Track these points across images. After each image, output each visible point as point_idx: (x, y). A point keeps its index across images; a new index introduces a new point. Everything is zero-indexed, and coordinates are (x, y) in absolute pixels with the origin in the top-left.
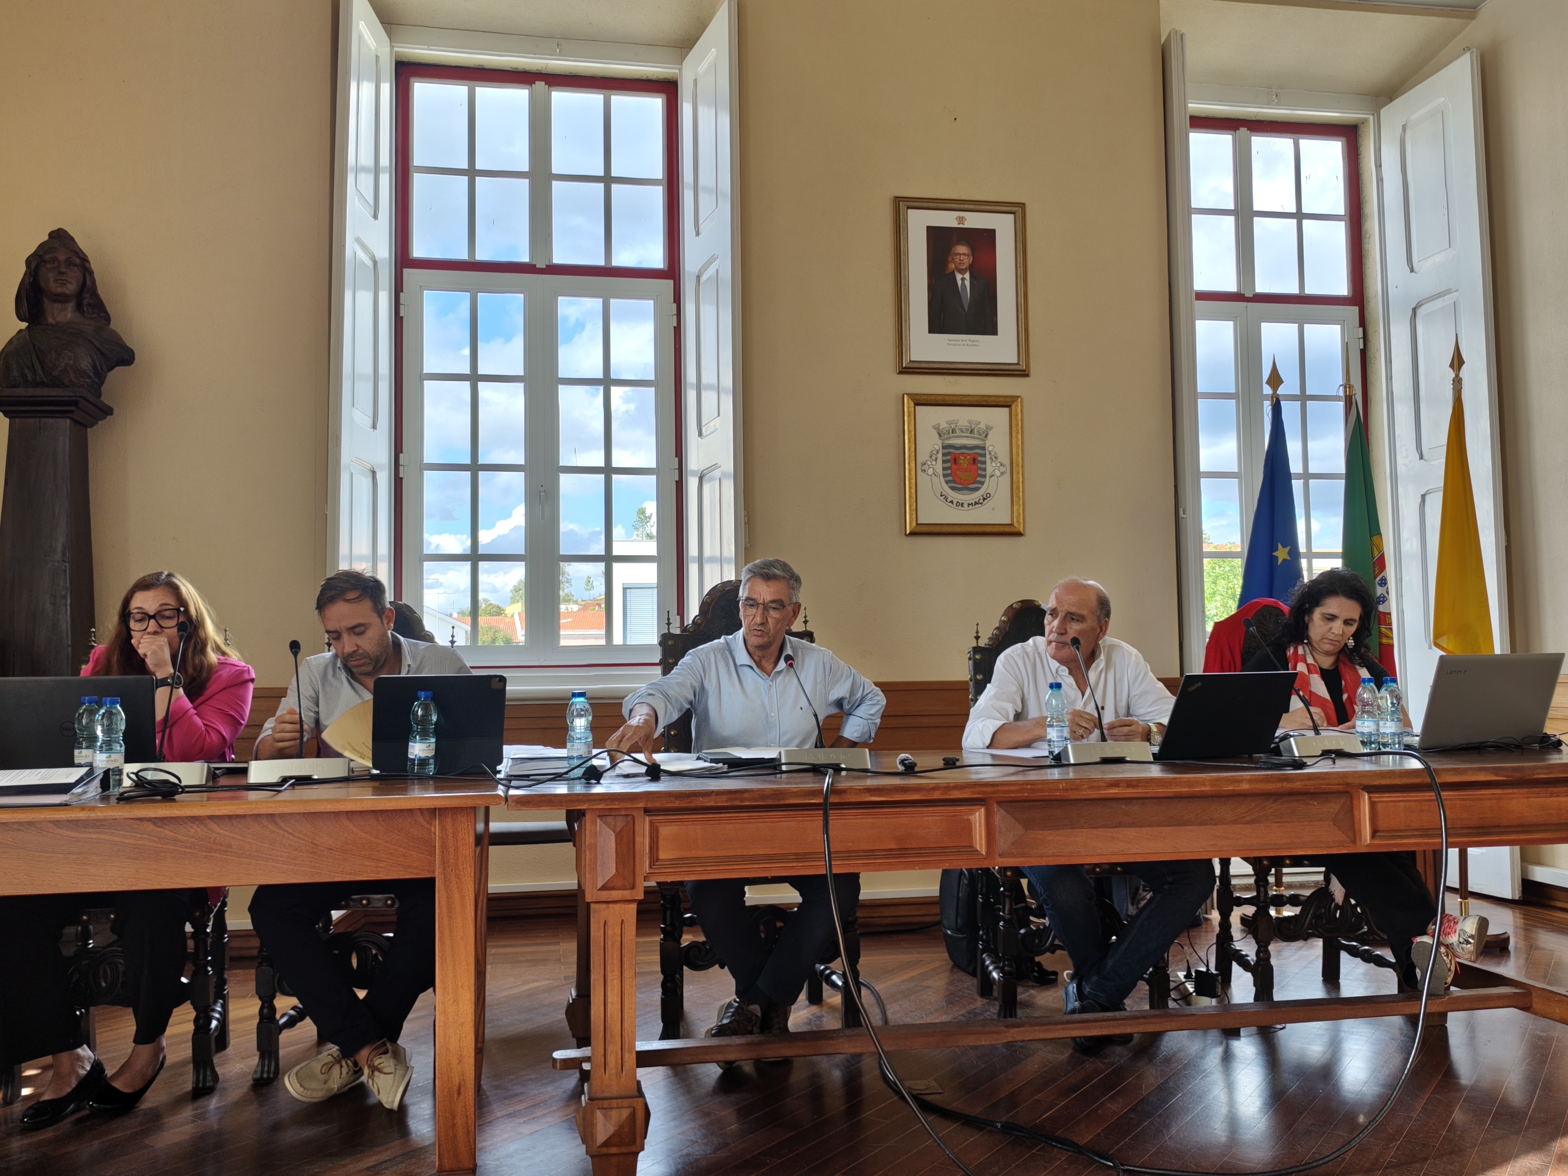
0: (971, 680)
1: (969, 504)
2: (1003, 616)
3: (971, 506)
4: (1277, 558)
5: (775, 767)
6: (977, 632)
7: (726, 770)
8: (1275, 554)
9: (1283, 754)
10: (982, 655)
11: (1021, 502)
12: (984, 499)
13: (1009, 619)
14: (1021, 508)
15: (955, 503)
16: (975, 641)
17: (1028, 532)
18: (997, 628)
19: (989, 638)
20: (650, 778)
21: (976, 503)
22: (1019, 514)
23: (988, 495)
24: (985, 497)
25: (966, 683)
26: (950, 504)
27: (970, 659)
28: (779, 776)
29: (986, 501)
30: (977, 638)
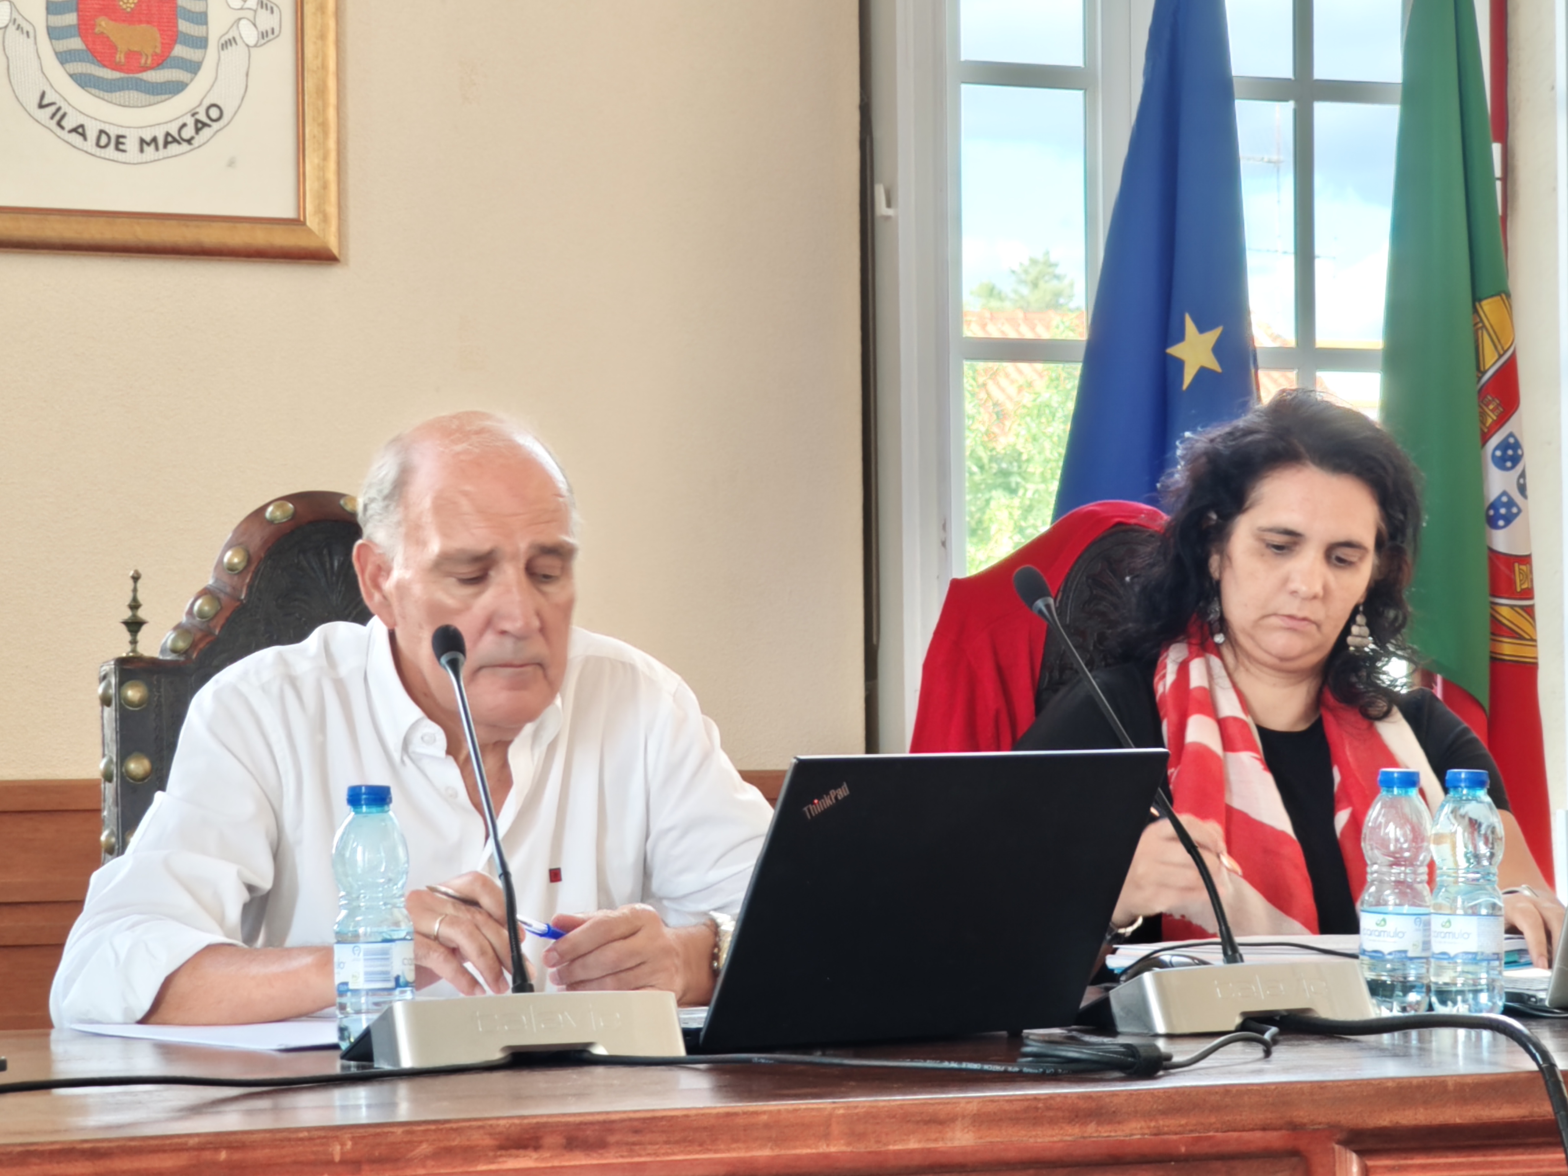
0: (108, 777)
1: (142, 141)
2: (229, 546)
3: (150, 150)
4: (1180, 364)
6: (135, 605)
8: (1175, 351)
9: (1121, 1028)
10: (150, 687)
11: (332, 144)
12: (200, 126)
13: (249, 560)
14: (332, 165)
15: (92, 134)
16: (127, 636)
17: (355, 252)
18: (206, 592)
19: (178, 628)
21: (169, 140)
22: (325, 186)
23: (214, 113)
24: (202, 117)
25: (90, 788)
26: (75, 138)
27: (106, 701)
29: (206, 133)
30: (134, 625)
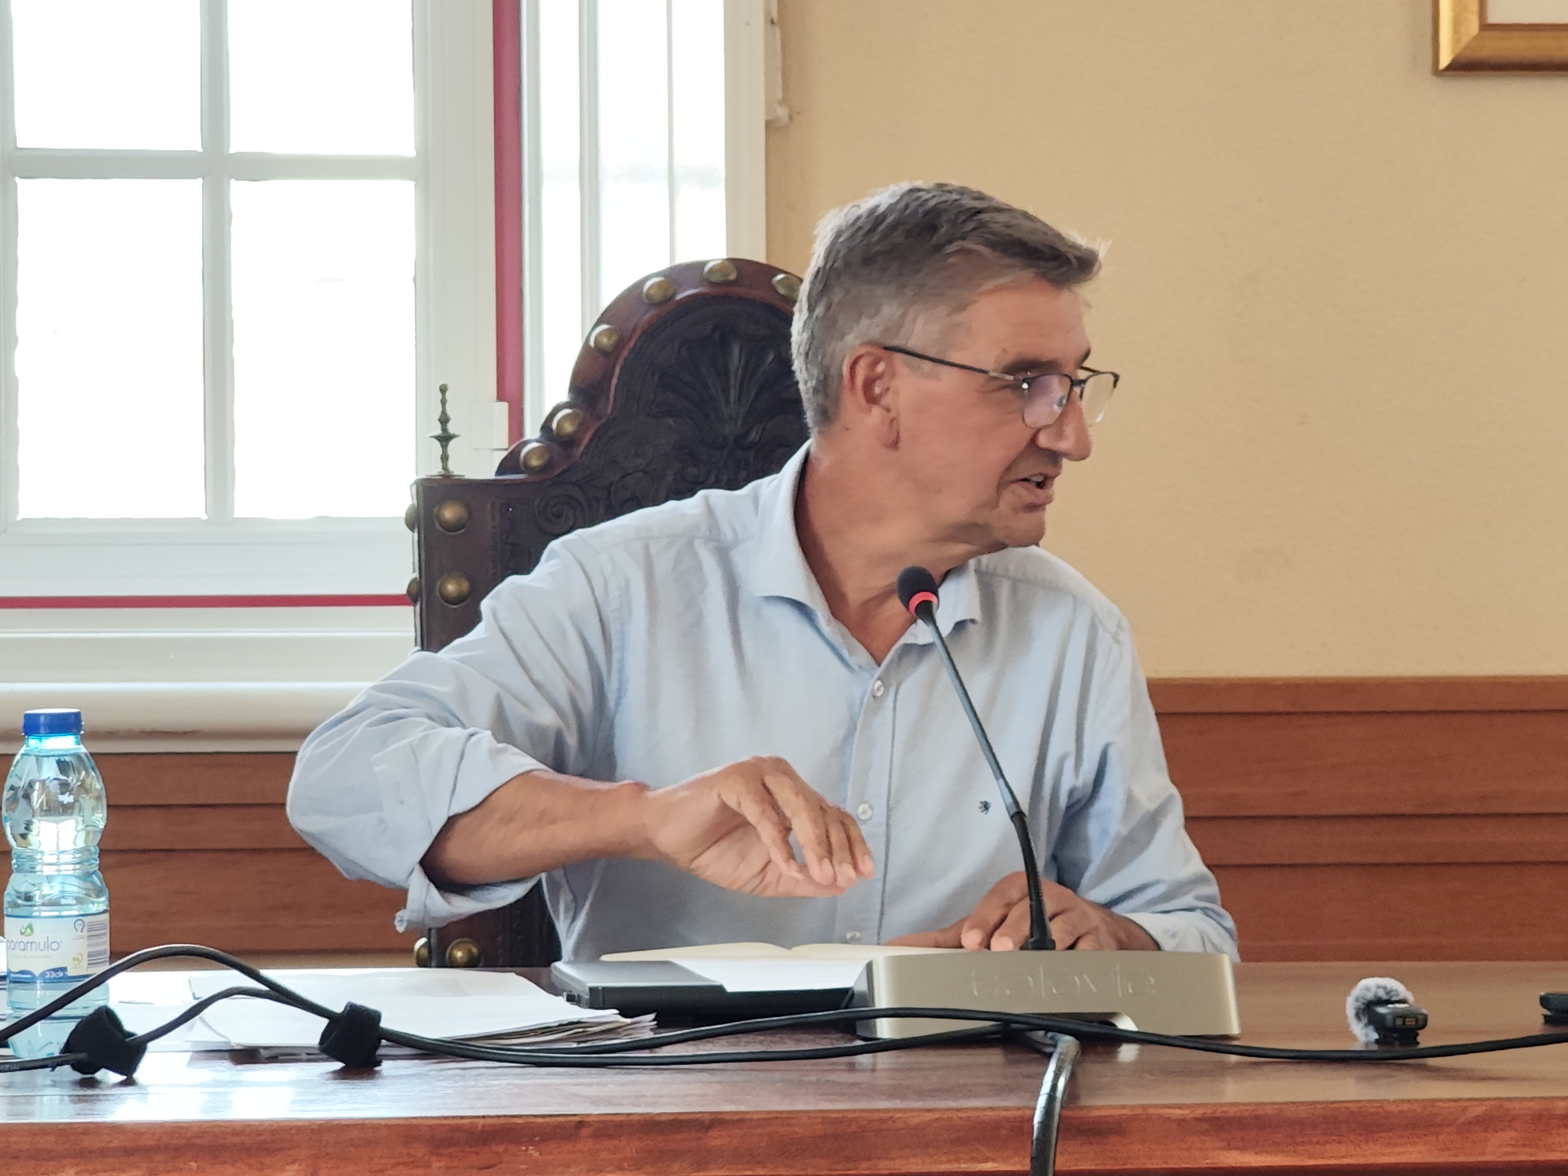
5: (848, 1027)
7: (649, 1035)
20: (339, 1065)
28: (864, 1059)
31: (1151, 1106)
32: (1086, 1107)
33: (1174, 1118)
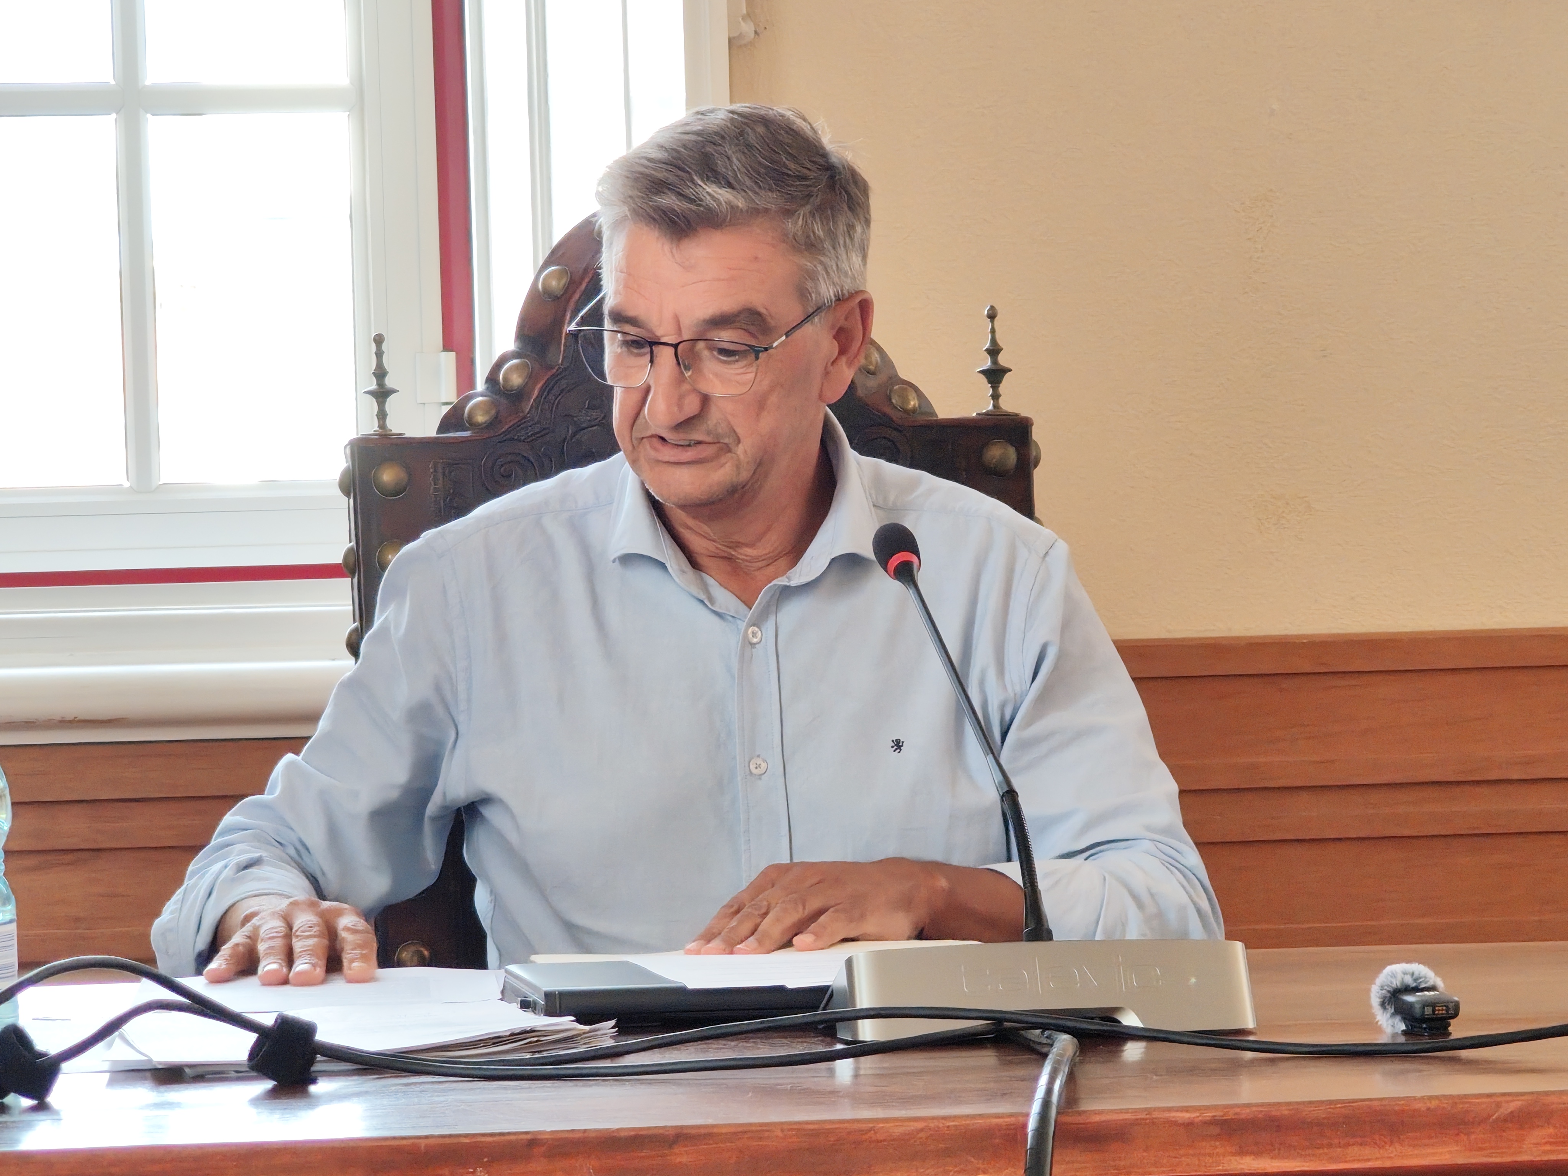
5: (828, 1029)
31: (1155, 1109)
32: (1085, 1112)
33: (1180, 1121)
